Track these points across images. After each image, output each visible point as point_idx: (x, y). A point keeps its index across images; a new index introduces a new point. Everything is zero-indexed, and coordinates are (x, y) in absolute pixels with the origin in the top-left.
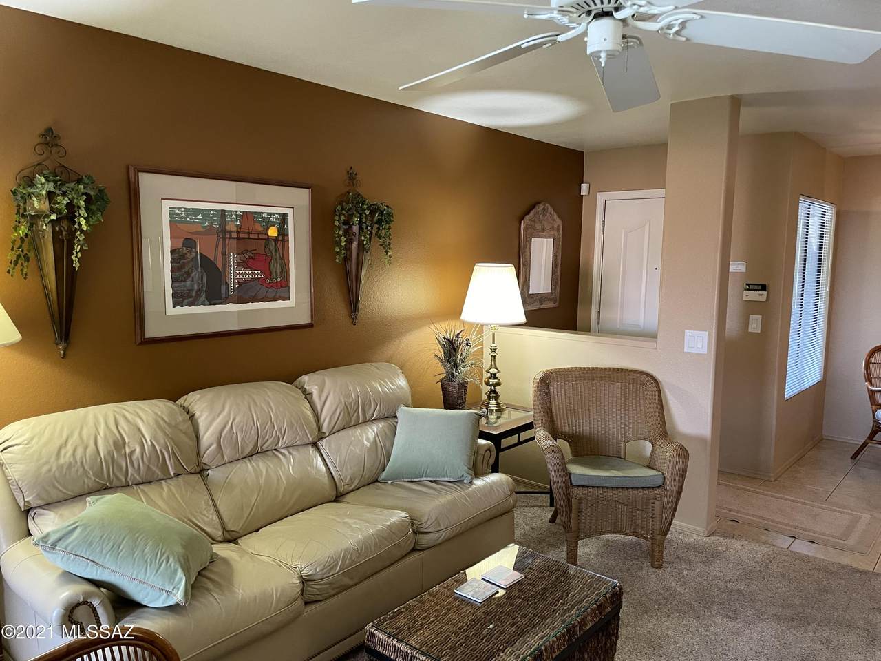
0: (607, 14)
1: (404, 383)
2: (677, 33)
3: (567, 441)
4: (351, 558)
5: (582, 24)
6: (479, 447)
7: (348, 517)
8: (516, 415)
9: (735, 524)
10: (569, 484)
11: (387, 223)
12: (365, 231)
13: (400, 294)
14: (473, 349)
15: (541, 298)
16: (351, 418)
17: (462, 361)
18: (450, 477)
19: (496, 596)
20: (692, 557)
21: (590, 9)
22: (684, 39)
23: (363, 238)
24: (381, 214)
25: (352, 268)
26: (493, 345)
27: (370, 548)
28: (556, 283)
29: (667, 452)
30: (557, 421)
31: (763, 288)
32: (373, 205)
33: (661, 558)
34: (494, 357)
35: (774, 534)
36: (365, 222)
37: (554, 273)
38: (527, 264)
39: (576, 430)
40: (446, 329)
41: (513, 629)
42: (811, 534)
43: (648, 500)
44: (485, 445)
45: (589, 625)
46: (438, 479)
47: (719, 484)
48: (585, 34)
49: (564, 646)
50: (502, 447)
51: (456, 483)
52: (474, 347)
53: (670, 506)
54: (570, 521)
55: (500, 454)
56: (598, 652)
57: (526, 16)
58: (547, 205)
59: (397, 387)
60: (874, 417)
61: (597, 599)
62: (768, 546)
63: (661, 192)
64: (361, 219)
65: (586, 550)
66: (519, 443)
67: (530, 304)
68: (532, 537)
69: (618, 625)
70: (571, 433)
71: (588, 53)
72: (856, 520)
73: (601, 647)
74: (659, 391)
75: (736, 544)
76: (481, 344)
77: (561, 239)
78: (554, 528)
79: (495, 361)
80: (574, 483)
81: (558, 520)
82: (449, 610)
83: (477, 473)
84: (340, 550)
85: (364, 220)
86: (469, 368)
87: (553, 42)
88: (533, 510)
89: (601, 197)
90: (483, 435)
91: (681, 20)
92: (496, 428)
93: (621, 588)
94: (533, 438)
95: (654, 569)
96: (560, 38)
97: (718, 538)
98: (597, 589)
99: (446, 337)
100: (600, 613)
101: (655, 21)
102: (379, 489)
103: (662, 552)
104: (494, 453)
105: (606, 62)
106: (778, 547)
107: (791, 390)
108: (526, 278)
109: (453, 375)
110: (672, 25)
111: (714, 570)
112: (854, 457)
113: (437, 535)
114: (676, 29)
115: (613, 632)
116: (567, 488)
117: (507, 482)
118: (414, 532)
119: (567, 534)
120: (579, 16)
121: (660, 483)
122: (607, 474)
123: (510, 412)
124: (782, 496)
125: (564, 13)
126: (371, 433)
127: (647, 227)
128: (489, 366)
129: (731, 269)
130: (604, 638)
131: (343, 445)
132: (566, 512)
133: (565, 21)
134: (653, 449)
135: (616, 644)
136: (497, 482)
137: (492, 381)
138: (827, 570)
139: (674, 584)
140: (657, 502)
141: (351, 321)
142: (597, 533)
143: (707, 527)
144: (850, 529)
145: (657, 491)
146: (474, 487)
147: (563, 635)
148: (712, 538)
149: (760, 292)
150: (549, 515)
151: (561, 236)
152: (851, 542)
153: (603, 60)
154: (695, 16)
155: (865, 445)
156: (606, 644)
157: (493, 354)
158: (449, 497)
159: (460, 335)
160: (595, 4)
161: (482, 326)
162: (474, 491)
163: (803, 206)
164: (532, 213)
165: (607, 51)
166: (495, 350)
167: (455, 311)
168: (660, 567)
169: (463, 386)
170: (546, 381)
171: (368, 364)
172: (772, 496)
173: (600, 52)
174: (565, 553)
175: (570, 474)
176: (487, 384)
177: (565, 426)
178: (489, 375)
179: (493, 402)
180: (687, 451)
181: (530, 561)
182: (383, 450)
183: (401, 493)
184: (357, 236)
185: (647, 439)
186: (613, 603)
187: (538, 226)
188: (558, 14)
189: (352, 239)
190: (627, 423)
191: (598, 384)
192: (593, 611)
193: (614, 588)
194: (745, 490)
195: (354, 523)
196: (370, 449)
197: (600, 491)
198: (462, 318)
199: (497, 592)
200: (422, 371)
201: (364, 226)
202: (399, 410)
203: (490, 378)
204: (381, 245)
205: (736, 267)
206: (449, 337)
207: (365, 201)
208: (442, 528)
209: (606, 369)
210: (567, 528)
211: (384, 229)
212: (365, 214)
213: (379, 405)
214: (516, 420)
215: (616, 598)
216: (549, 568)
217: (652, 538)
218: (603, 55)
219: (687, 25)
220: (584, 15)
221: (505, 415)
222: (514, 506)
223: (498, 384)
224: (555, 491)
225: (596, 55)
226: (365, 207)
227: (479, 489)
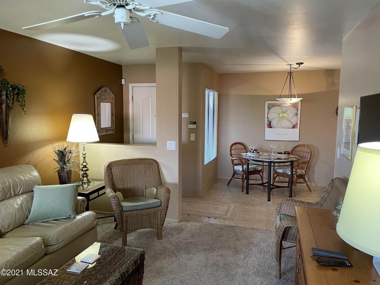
0: (123, 6)
1: (37, 174)
2: (153, 19)
3: (121, 192)
4: (10, 265)
5: (112, 9)
6: (79, 200)
7: (8, 245)
8: (97, 183)
9: (188, 216)
10: (122, 211)
11: (22, 94)
12: (10, 98)
13: (32, 130)
14: (74, 155)
15: (106, 129)
16: (7, 196)
17: (68, 161)
18: (64, 217)
19: (88, 268)
20: (173, 232)
21: (115, 3)
22: (156, 22)
23: (8, 102)
24: (19, 90)
25: (3, 118)
26: (84, 152)
27: (21, 258)
28: (113, 122)
29: (162, 191)
30: (116, 184)
31: (195, 123)
32: (15, 85)
33: (161, 235)
34: (85, 158)
35: (203, 217)
36: (10, 94)
37: (112, 118)
38: (99, 114)
39: (124, 186)
40: (59, 146)
41: (96, 281)
42: (215, 215)
43: (155, 212)
44: (81, 199)
45: (131, 271)
46: (57, 219)
47: (182, 201)
48: (114, 13)
49: (120, 282)
50: (90, 199)
51: (67, 219)
52: (74, 154)
53: (164, 213)
54: (123, 227)
55: (89, 202)
56: (135, 281)
57: (85, 2)
58: (107, 88)
59: (33, 177)
60: (234, 169)
61: (134, 259)
62: (201, 222)
63: (154, 84)
64: (7, 92)
65: (131, 238)
66: (99, 196)
67: (101, 132)
68: (106, 237)
69: (143, 268)
70: (122, 189)
71: (116, 22)
72: (230, 207)
73: (137, 279)
74: (158, 167)
75: (190, 224)
76: (78, 152)
77: (114, 103)
78: (116, 231)
79: (85, 159)
80: (124, 210)
81: (118, 228)
82: (64, 280)
83: (78, 213)
84: (3, 262)
85: (9, 93)
86: (72, 164)
87: (100, 15)
88: (106, 225)
89: (131, 85)
90: (80, 195)
91: (154, 14)
92: (87, 190)
93: (144, 252)
94: (105, 193)
95: (159, 240)
96: (103, 14)
97: (183, 223)
98: (133, 255)
99: (59, 149)
100: (135, 264)
101: (143, 12)
102: (25, 228)
103: (161, 232)
104: (86, 202)
105: (123, 28)
106: (204, 222)
107: (206, 161)
108: (99, 121)
109: (64, 168)
110: (150, 15)
111: (182, 236)
112: (228, 184)
113: (57, 245)
114: (152, 17)
115: (142, 271)
116: (121, 213)
117: (93, 215)
118: (45, 246)
119: (122, 233)
120: (111, 5)
121: (160, 204)
122: (138, 204)
123: (94, 183)
124: (205, 202)
125: (103, 3)
126: (19, 200)
127: (151, 99)
128: (82, 162)
129: (183, 116)
130: (137, 275)
131: (2, 209)
132: (121, 223)
133: (104, 6)
134: (157, 191)
135: (143, 276)
136: (88, 215)
137: (84, 169)
138: (221, 228)
139: (167, 245)
140: (159, 213)
141: (4, 144)
142: (135, 230)
143: (179, 218)
144: (228, 211)
145: (159, 208)
146: (76, 219)
147: (119, 278)
148: (181, 223)
149: (194, 125)
150: (114, 226)
151: (114, 102)
152: (228, 216)
153: (122, 26)
154: (159, 12)
155: (231, 179)
156: (139, 277)
157: (84, 156)
158: (63, 226)
159: (67, 149)
160: (117, 1)
161: (78, 144)
162: (76, 221)
163: (207, 92)
164: (100, 92)
165: (124, 22)
166: (85, 154)
167: (63, 137)
168: (161, 239)
169: (69, 172)
170: (110, 167)
171: (15, 166)
172: (201, 203)
173: (121, 22)
174: (121, 241)
175: (122, 206)
176: (82, 170)
177: (119, 186)
178: (83, 166)
179: (85, 179)
180: (169, 190)
181: (104, 249)
182: (27, 209)
183: (38, 228)
184: (5, 101)
185: (154, 187)
186: (141, 259)
187: (103, 97)
188: (100, 3)
189: (2, 102)
190: (146, 181)
191: (133, 166)
192: (132, 264)
193: (141, 252)
194: (192, 202)
195: (11, 247)
196: (18, 209)
197: (135, 211)
198: (67, 140)
199: (88, 266)
200: (46, 167)
201: (9, 96)
202: (34, 188)
203: (83, 167)
204: (20, 106)
205: (185, 115)
206: (60, 150)
207: (9, 83)
208: (60, 241)
209: (136, 159)
210: (122, 230)
211: (21, 97)
212: (9, 90)
213: (22, 186)
214: (96, 186)
215: (142, 257)
216: (113, 250)
217: (157, 228)
218: (122, 24)
219: (156, 16)
220: (113, 5)
221: (92, 184)
222: (97, 225)
223: (87, 170)
224: (116, 215)
225: (119, 23)
226: (9, 86)
227: (79, 220)
